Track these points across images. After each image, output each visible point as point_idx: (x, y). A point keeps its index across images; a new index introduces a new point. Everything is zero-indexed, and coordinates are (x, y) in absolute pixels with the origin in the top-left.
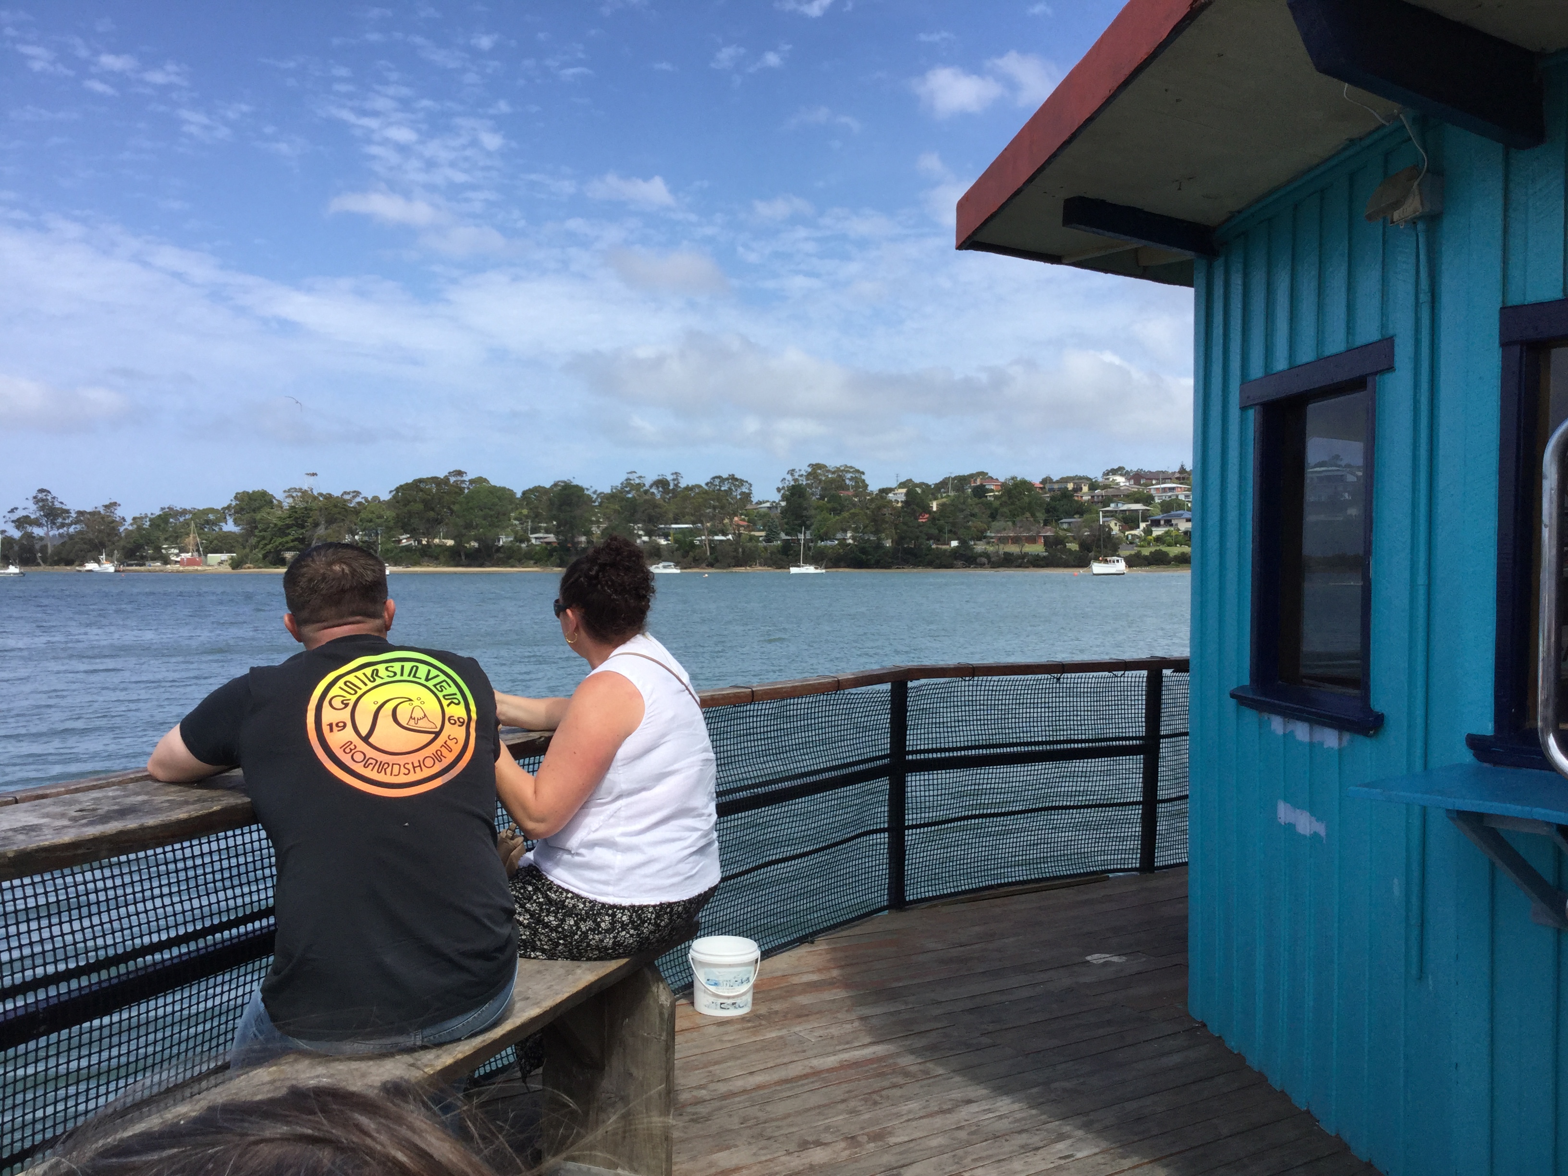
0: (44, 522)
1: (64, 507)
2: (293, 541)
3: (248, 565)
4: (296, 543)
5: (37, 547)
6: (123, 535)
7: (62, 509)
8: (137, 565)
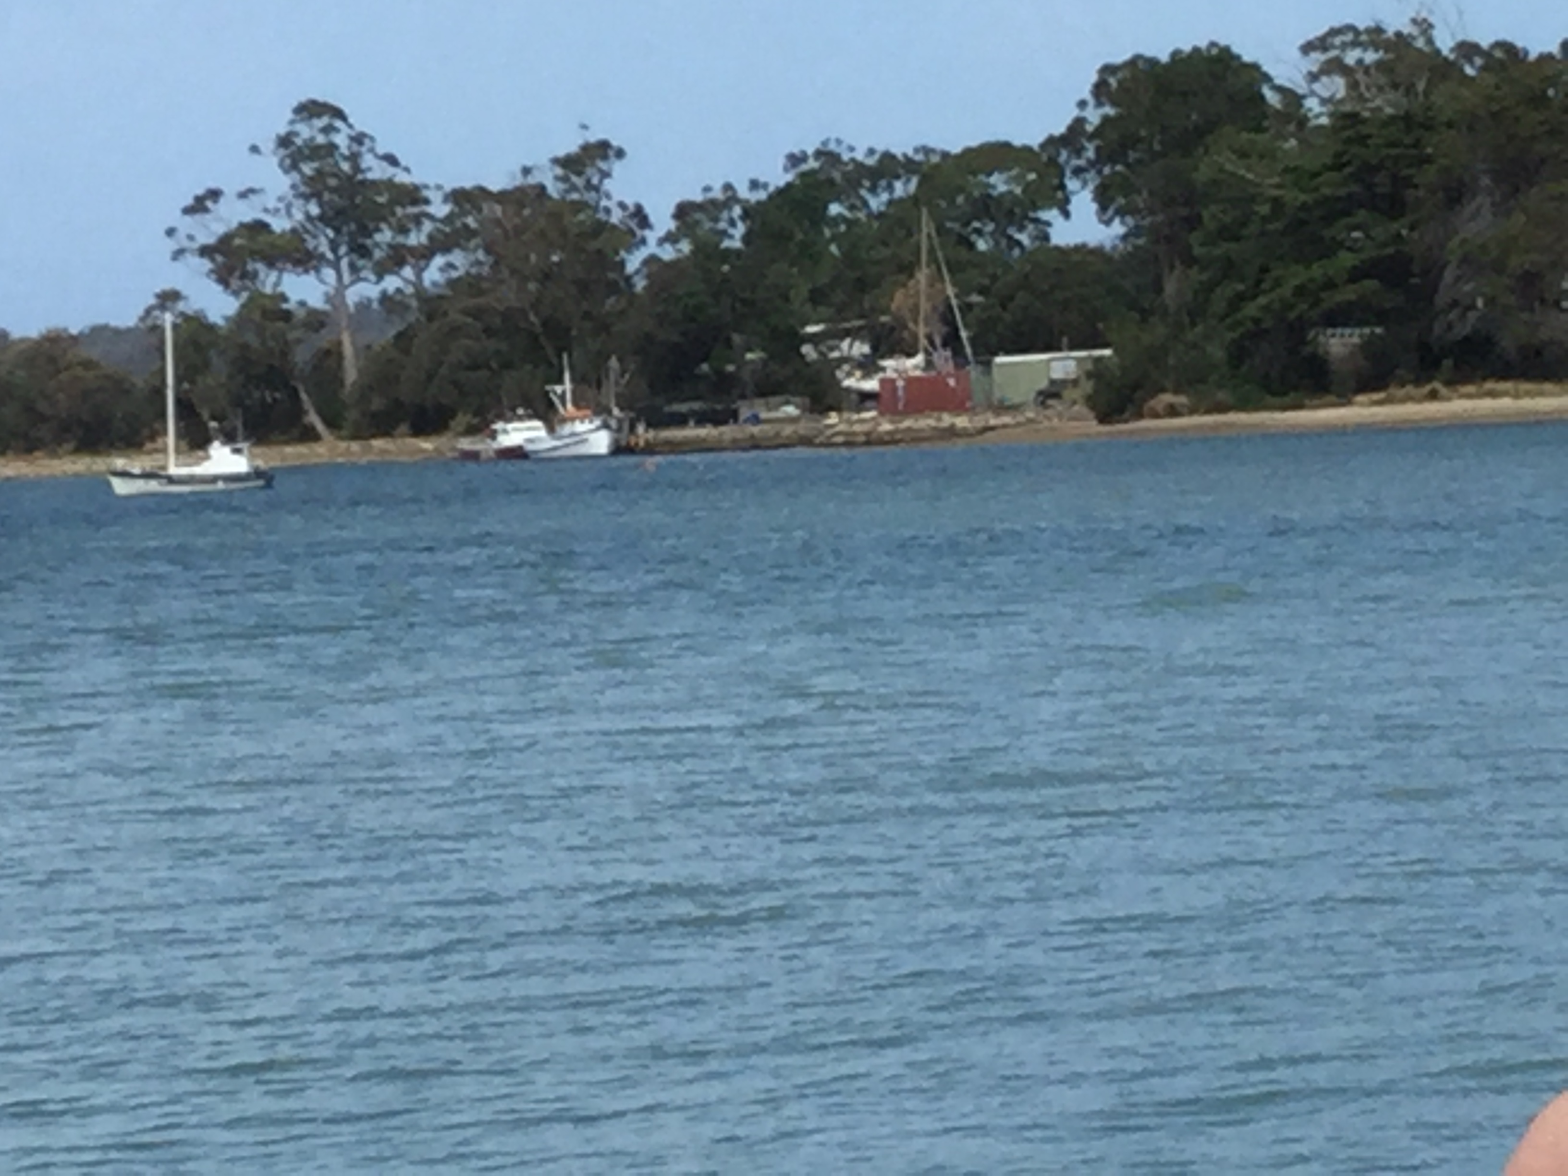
0: (324, 248)
1: (402, 178)
2: (1356, 275)
3: (1167, 398)
4: (1371, 284)
5: (301, 356)
6: (640, 284)
7: (390, 184)
8: (702, 419)
